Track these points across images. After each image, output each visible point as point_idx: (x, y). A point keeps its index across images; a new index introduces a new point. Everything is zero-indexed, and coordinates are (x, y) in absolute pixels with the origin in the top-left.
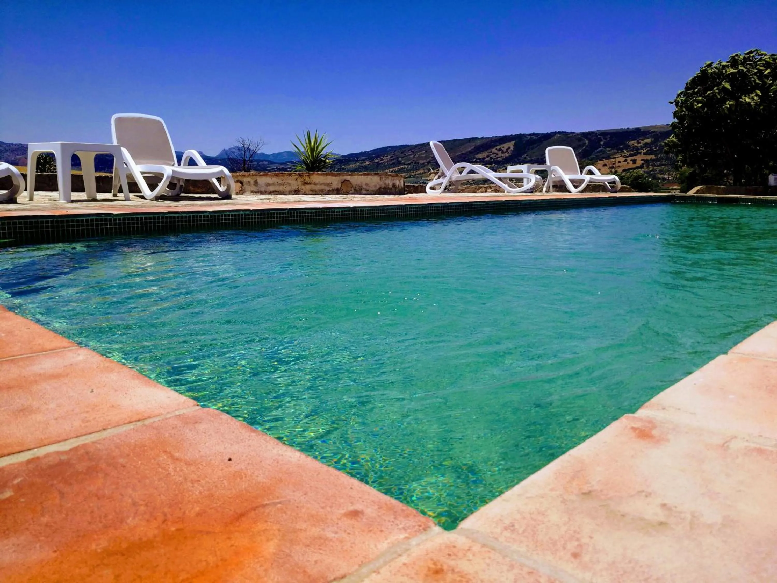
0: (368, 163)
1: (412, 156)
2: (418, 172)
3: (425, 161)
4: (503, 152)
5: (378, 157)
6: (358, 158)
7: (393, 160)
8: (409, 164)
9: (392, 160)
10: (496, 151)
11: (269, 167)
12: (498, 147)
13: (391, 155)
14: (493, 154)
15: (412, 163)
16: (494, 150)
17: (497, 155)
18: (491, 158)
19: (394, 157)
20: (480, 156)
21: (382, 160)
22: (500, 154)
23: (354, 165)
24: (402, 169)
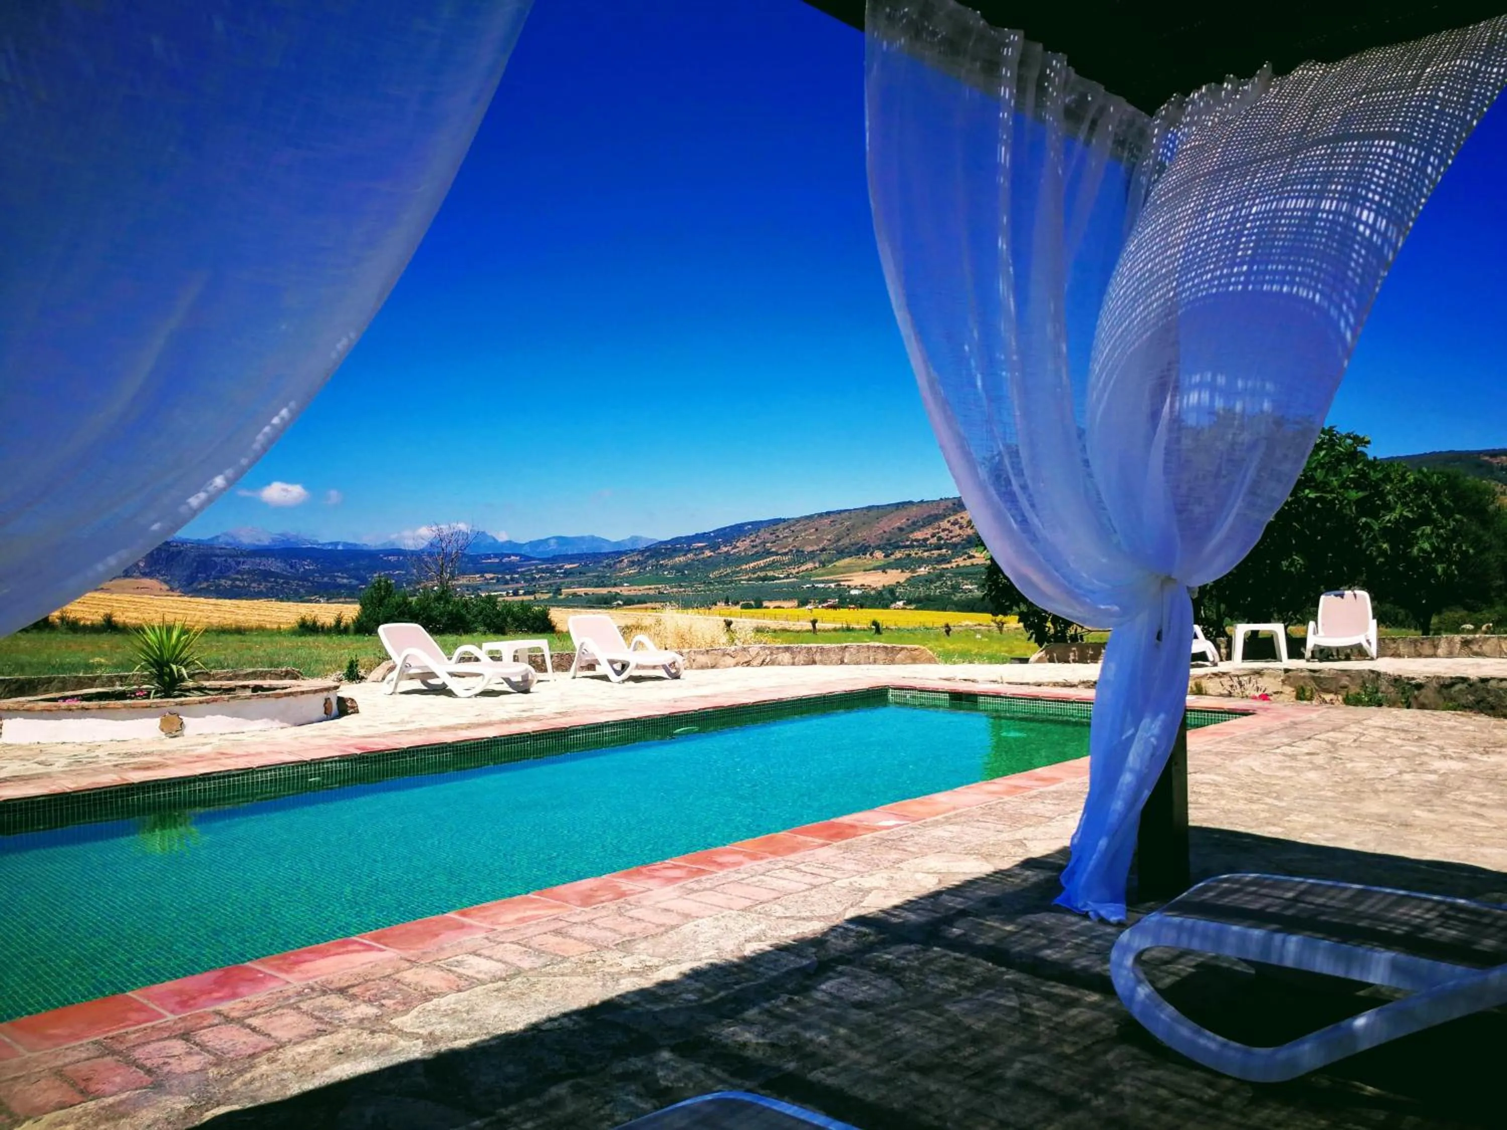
0: (708, 553)
1: (790, 540)
2: (804, 568)
3: (816, 548)
4: (961, 528)
5: (726, 542)
6: (690, 545)
7: (755, 546)
8: (786, 554)
9: (753, 547)
10: (948, 526)
11: (522, 566)
12: (952, 519)
13: (752, 537)
14: (944, 530)
15: (791, 551)
16: (945, 524)
17: (951, 532)
18: (940, 539)
19: (758, 541)
20: (919, 535)
21: (736, 547)
22: (956, 530)
23: (682, 559)
24: (773, 562)
